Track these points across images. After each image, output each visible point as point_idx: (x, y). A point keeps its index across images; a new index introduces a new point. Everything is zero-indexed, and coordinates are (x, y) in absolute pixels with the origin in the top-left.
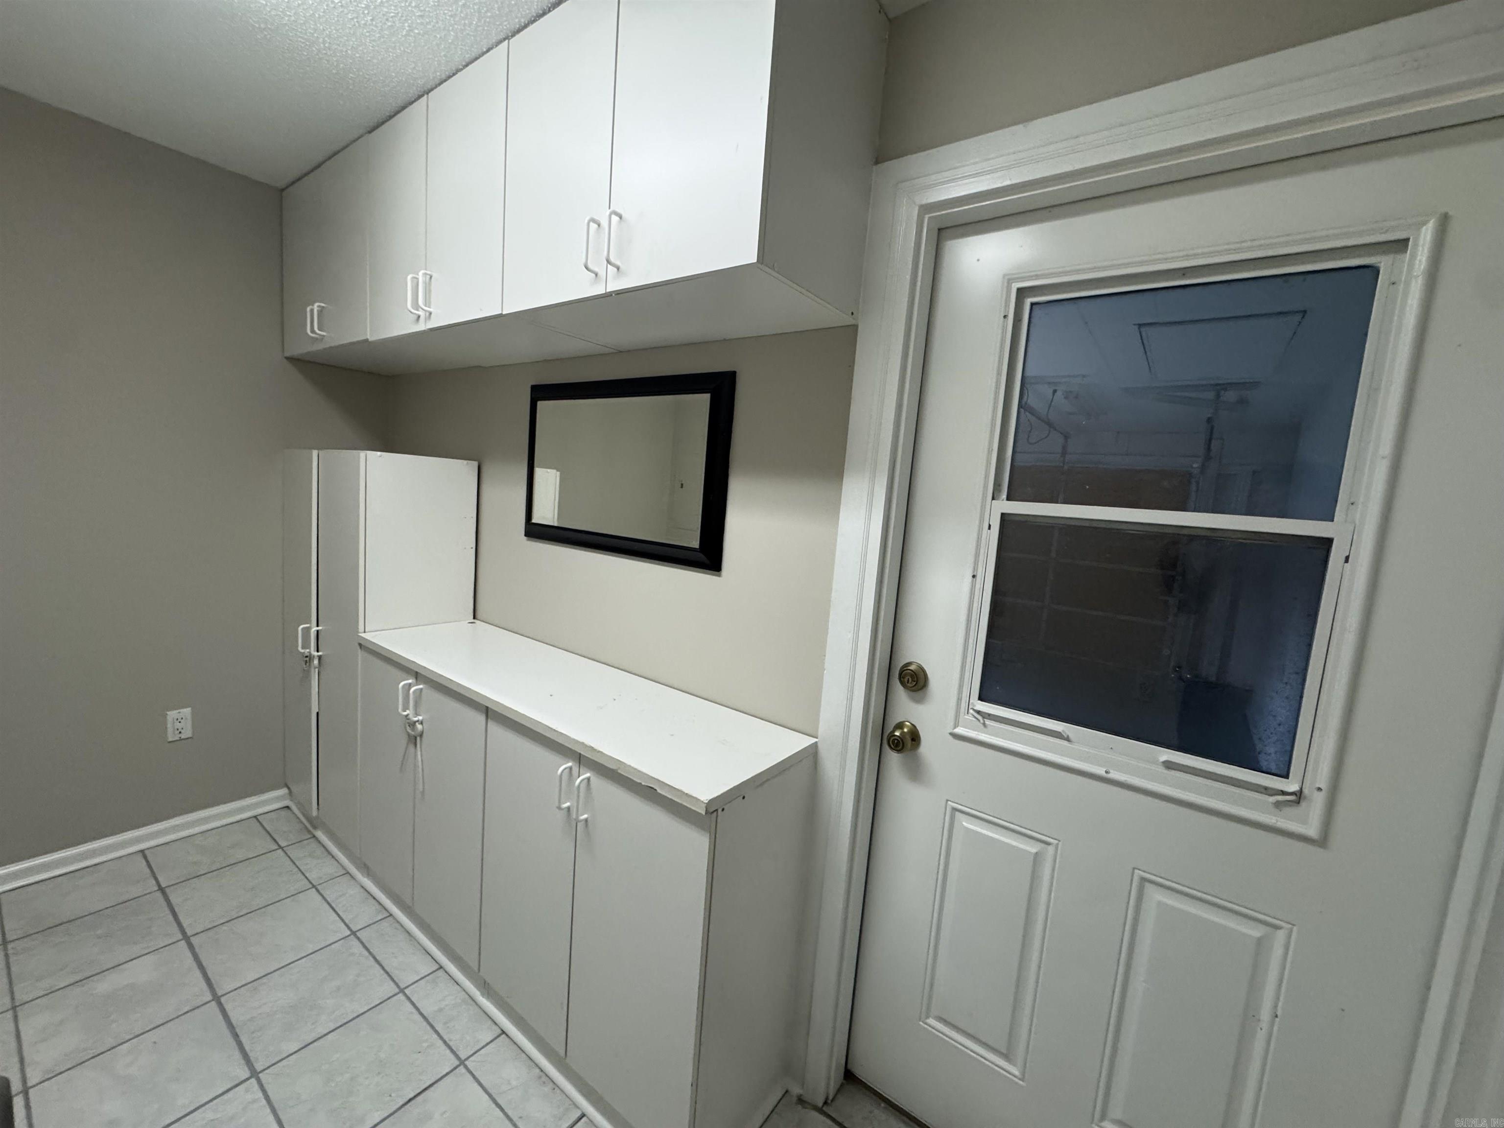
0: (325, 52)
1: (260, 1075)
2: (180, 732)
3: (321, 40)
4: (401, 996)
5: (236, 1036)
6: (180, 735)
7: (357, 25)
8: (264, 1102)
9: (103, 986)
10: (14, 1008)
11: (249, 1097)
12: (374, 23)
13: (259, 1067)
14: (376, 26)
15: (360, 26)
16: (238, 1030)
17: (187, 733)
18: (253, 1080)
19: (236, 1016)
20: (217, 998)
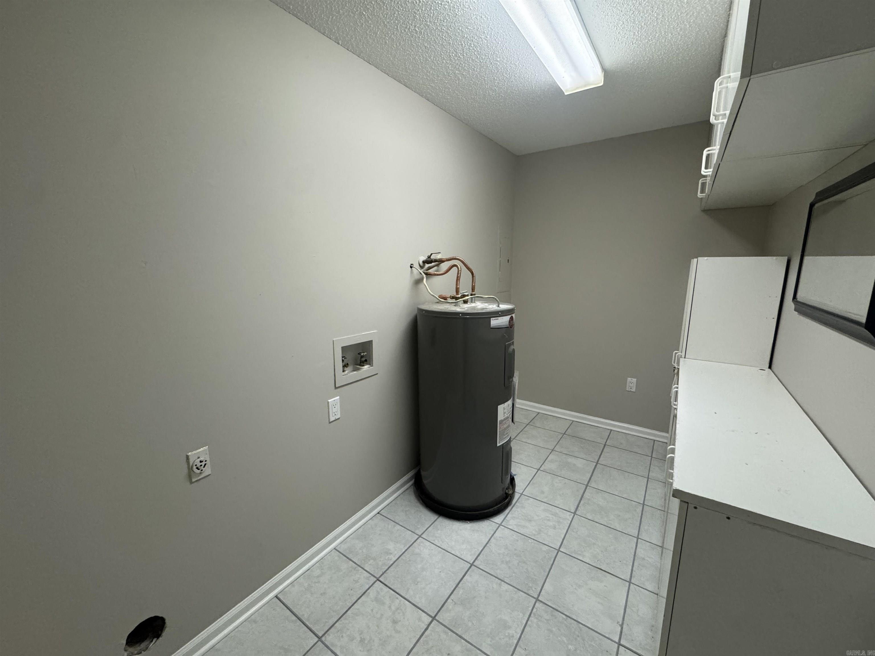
0: (669, 60)
1: (576, 515)
2: (631, 388)
3: (664, 57)
4: (635, 539)
5: (581, 499)
6: (631, 389)
7: (669, 41)
8: (569, 522)
9: (570, 460)
10: (553, 450)
11: (568, 517)
12: (673, 34)
13: (577, 513)
14: (676, 35)
15: (670, 40)
16: (583, 498)
17: (634, 390)
18: (573, 514)
19: (587, 495)
20: (587, 486)
